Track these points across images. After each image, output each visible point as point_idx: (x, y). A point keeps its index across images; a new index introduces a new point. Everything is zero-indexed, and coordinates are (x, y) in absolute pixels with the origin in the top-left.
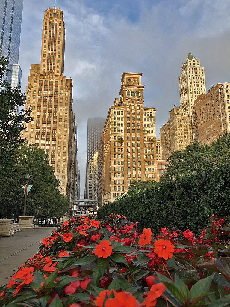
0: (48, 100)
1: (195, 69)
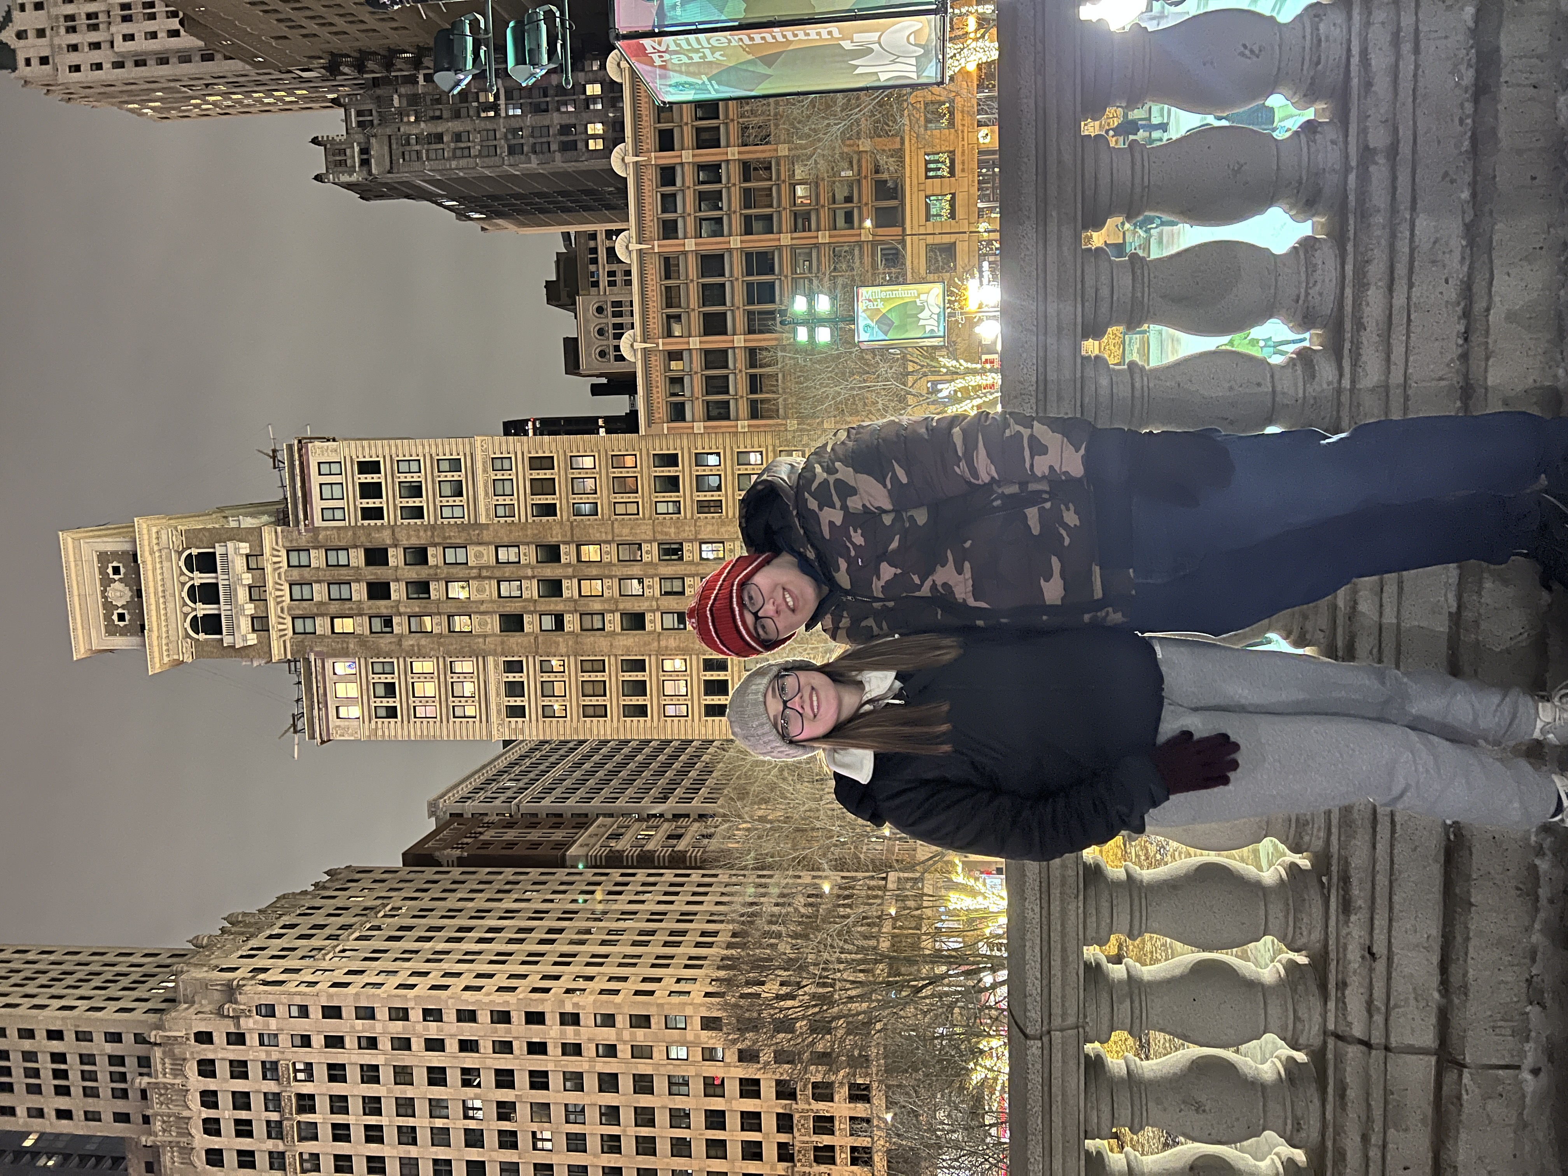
1: (72, 30)
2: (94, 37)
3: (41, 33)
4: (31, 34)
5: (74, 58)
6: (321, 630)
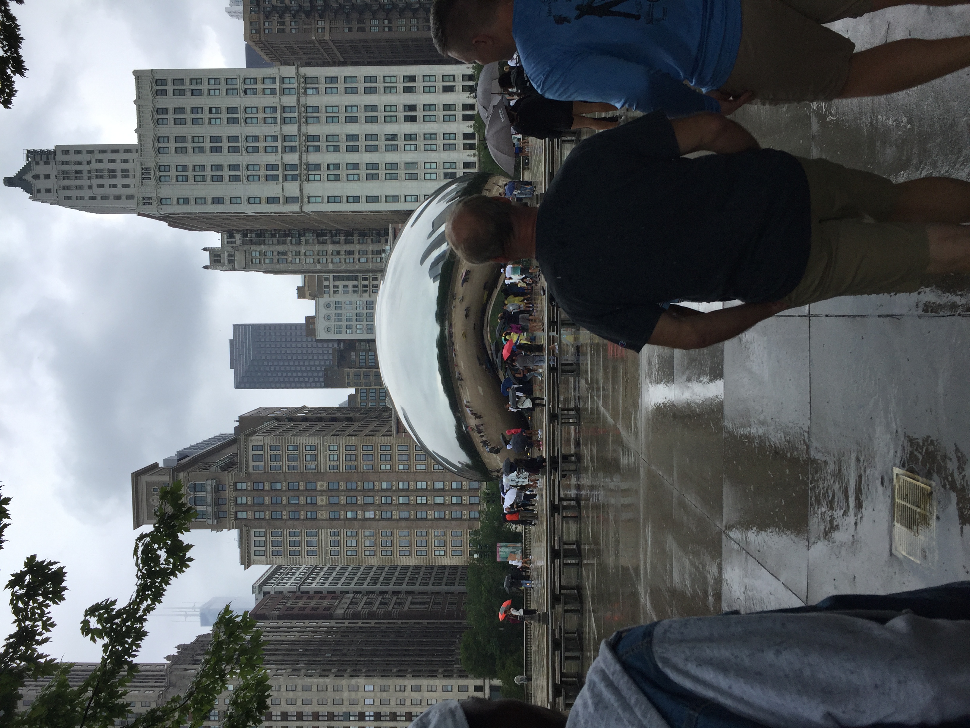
1: (66, 179)
2: (78, 183)
3: (47, 177)
4: (42, 177)
5: (68, 193)
6: (250, 517)
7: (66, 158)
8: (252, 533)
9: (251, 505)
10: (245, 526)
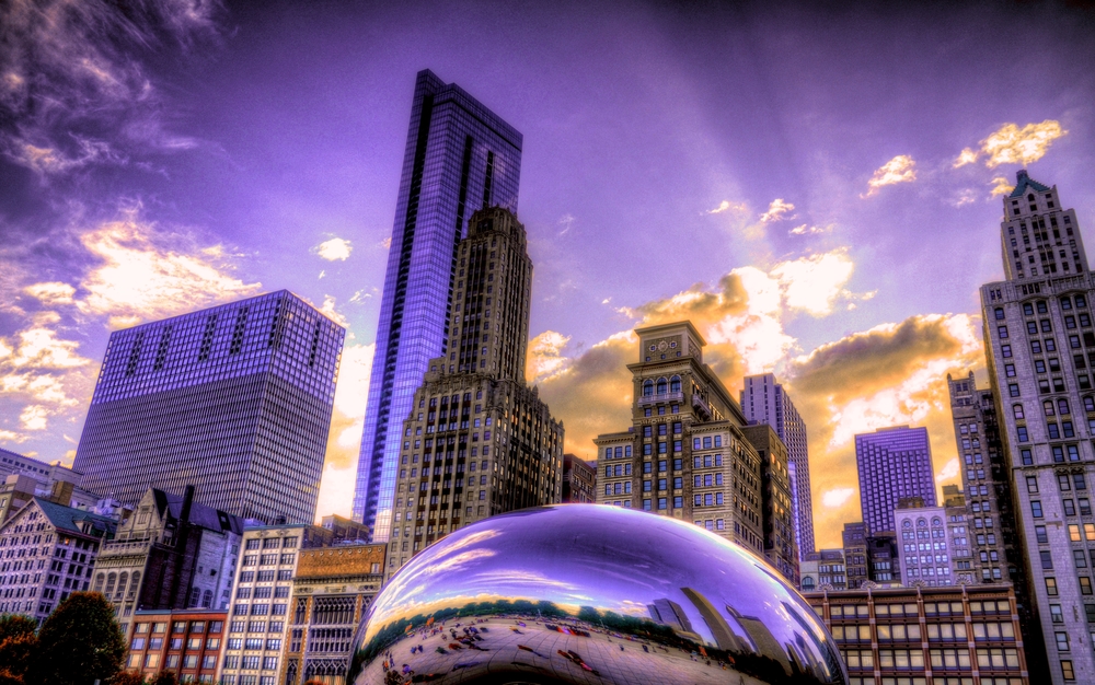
0: (445, 447)
1: (1035, 226)
2: (1032, 238)
3: (1033, 208)
4: (1033, 203)
5: (1018, 230)
6: (646, 440)
7: (1060, 222)
8: (630, 443)
9: (657, 440)
10: (637, 437)
